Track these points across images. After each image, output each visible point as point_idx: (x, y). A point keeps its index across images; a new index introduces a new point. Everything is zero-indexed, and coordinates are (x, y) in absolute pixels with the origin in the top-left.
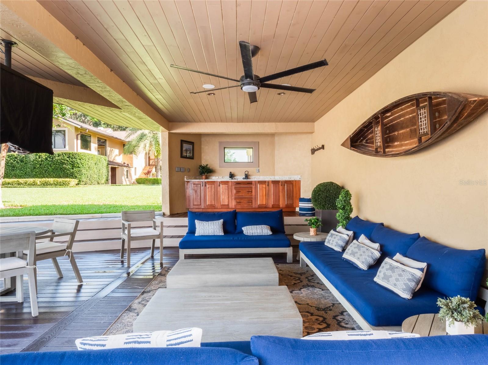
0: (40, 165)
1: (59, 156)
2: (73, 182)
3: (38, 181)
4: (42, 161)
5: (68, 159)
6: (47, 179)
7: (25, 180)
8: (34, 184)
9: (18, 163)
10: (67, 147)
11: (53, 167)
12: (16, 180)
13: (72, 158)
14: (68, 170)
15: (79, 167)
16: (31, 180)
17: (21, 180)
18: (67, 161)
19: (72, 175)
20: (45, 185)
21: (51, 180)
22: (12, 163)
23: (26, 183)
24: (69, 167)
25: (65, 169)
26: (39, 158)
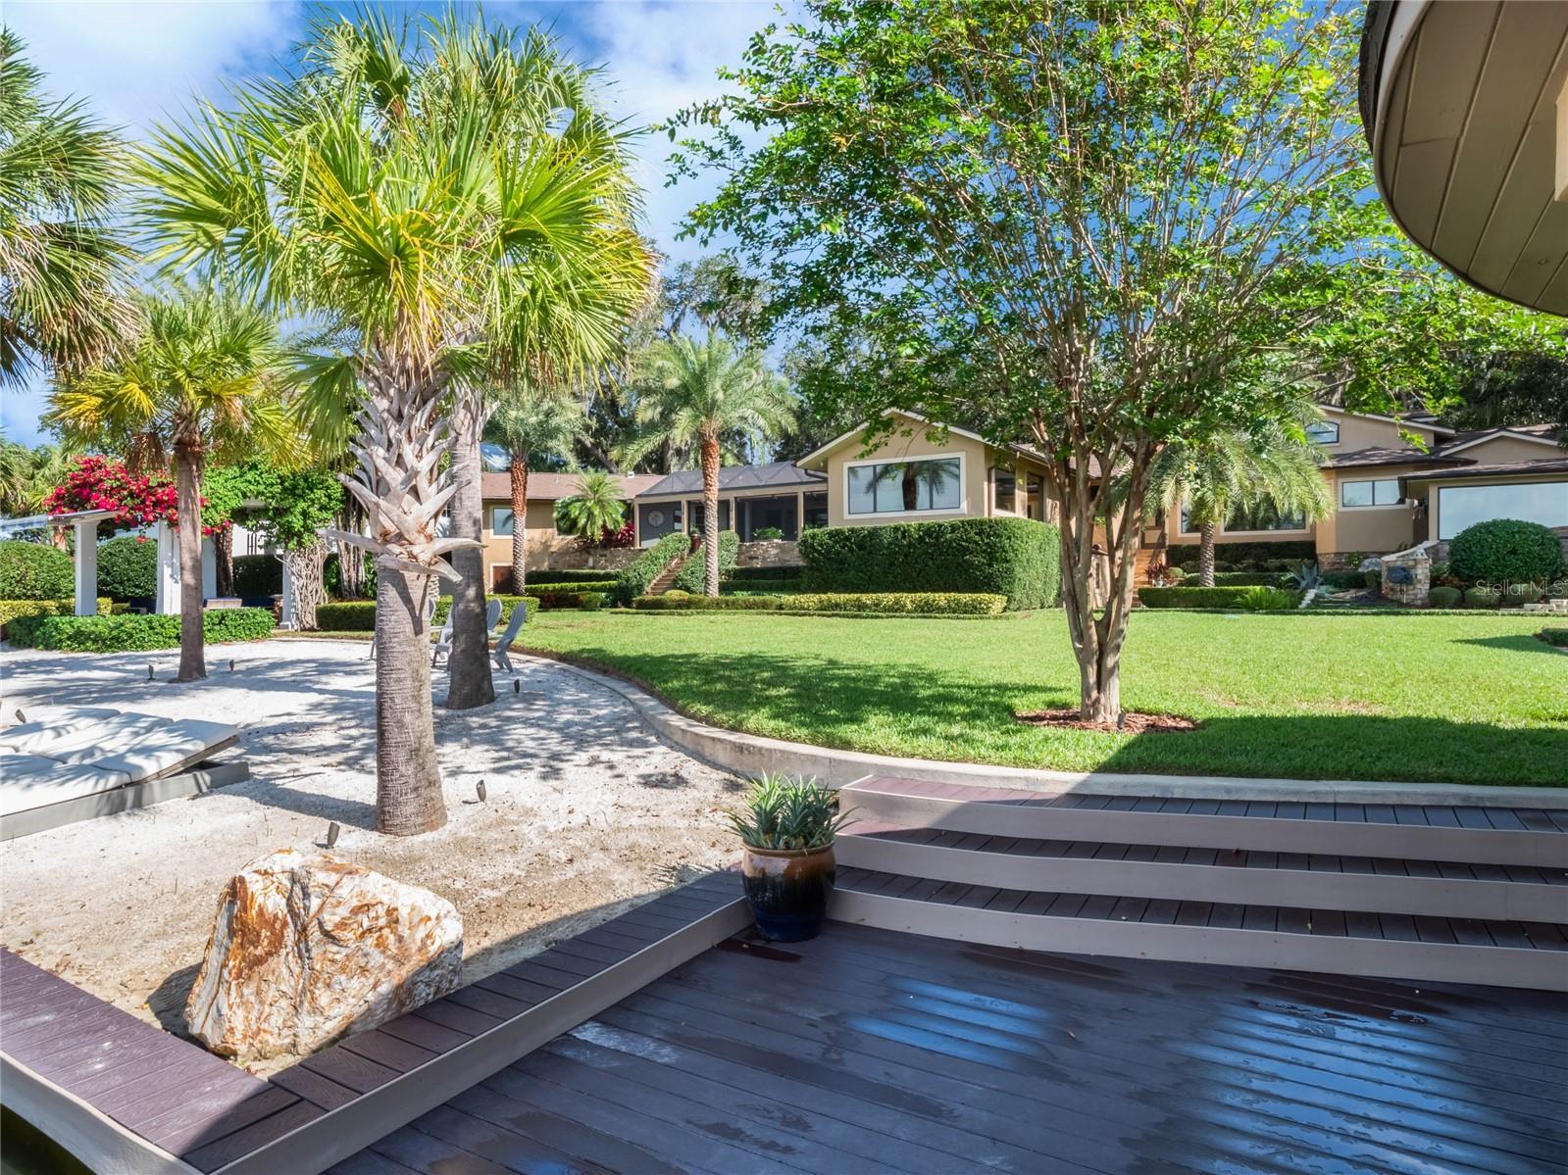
0: (906, 556)
1: (953, 532)
2: (998, 602)
3: (907, 599)
4: (910, 545)
5: (977, 538)
6: (931, 596)
7: (874, 596)
8: (895, 610)
9: (851, 550)
10: (964, 505)
11: (938, 562)
12: (854, 596)
13: (988, 536)
14: (978, 568)
15: (1007, 561)
16: (888, 598)
17: (867, 598)
18: (976, 543)
19: (990, 585)
20: (926, 610)
21: (941, 598)
22: (838, 553)
23: (877, 605)
24: (979, 560)
25: (971, 564)
26: (904, 537)
